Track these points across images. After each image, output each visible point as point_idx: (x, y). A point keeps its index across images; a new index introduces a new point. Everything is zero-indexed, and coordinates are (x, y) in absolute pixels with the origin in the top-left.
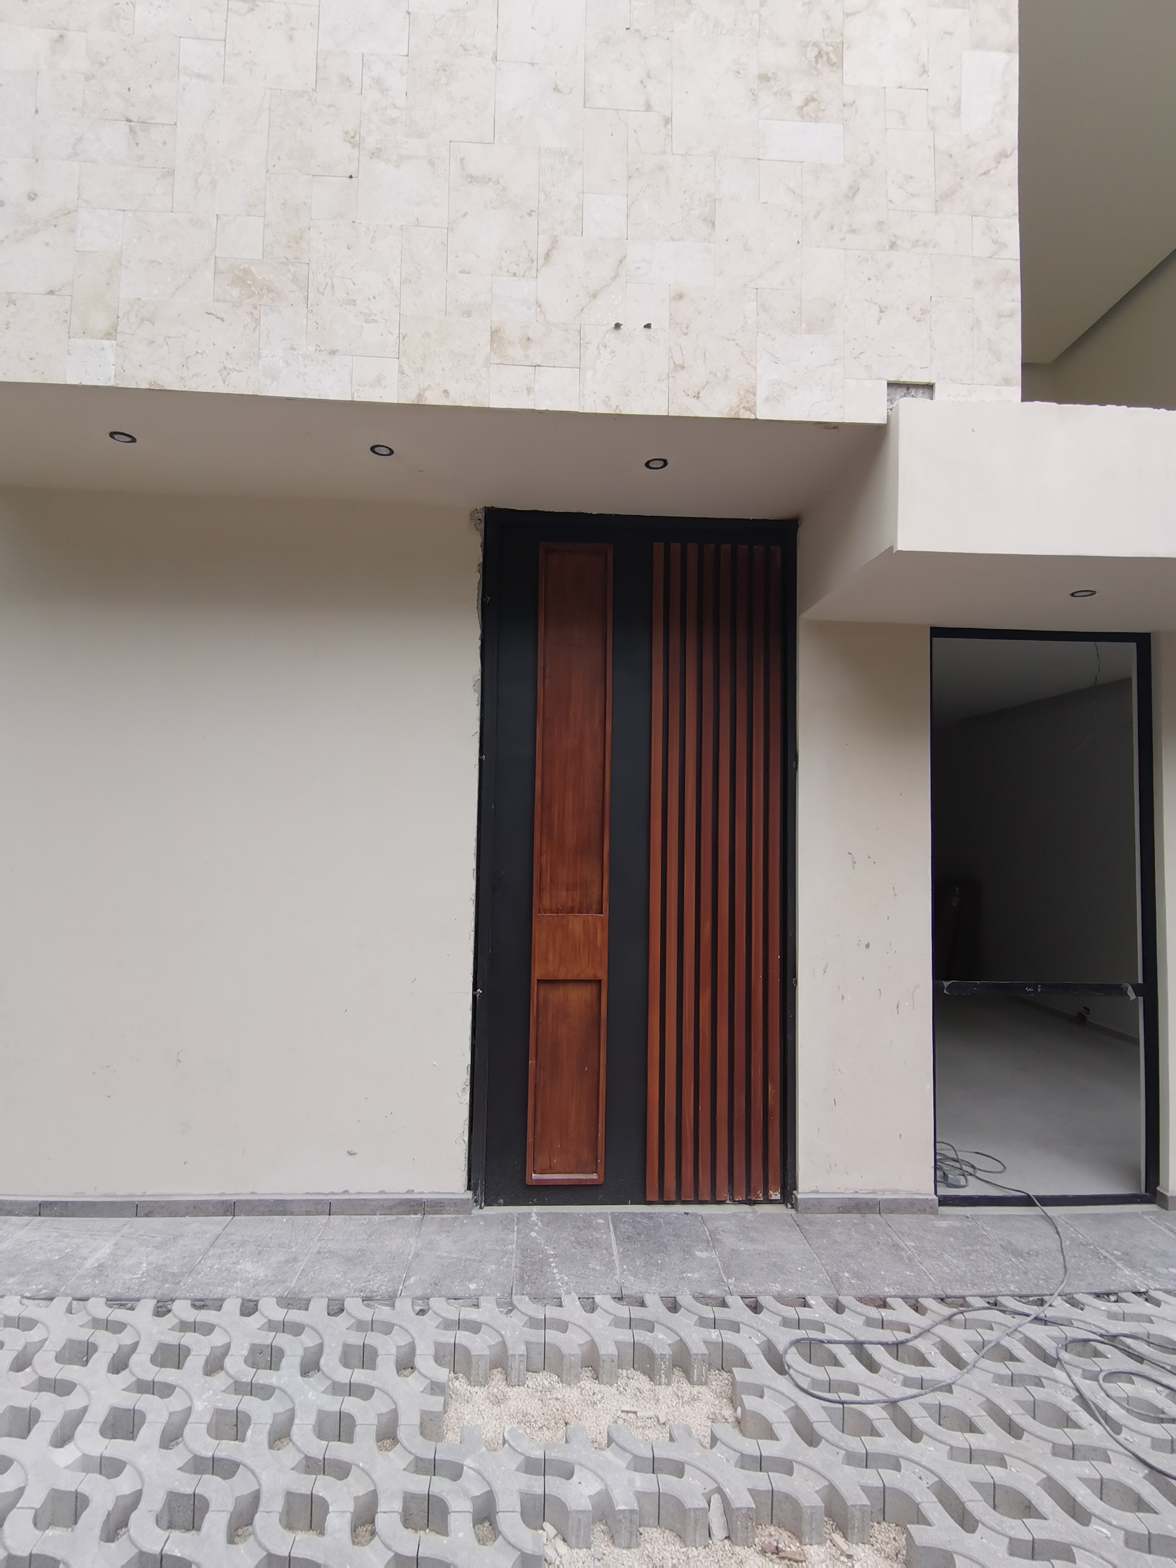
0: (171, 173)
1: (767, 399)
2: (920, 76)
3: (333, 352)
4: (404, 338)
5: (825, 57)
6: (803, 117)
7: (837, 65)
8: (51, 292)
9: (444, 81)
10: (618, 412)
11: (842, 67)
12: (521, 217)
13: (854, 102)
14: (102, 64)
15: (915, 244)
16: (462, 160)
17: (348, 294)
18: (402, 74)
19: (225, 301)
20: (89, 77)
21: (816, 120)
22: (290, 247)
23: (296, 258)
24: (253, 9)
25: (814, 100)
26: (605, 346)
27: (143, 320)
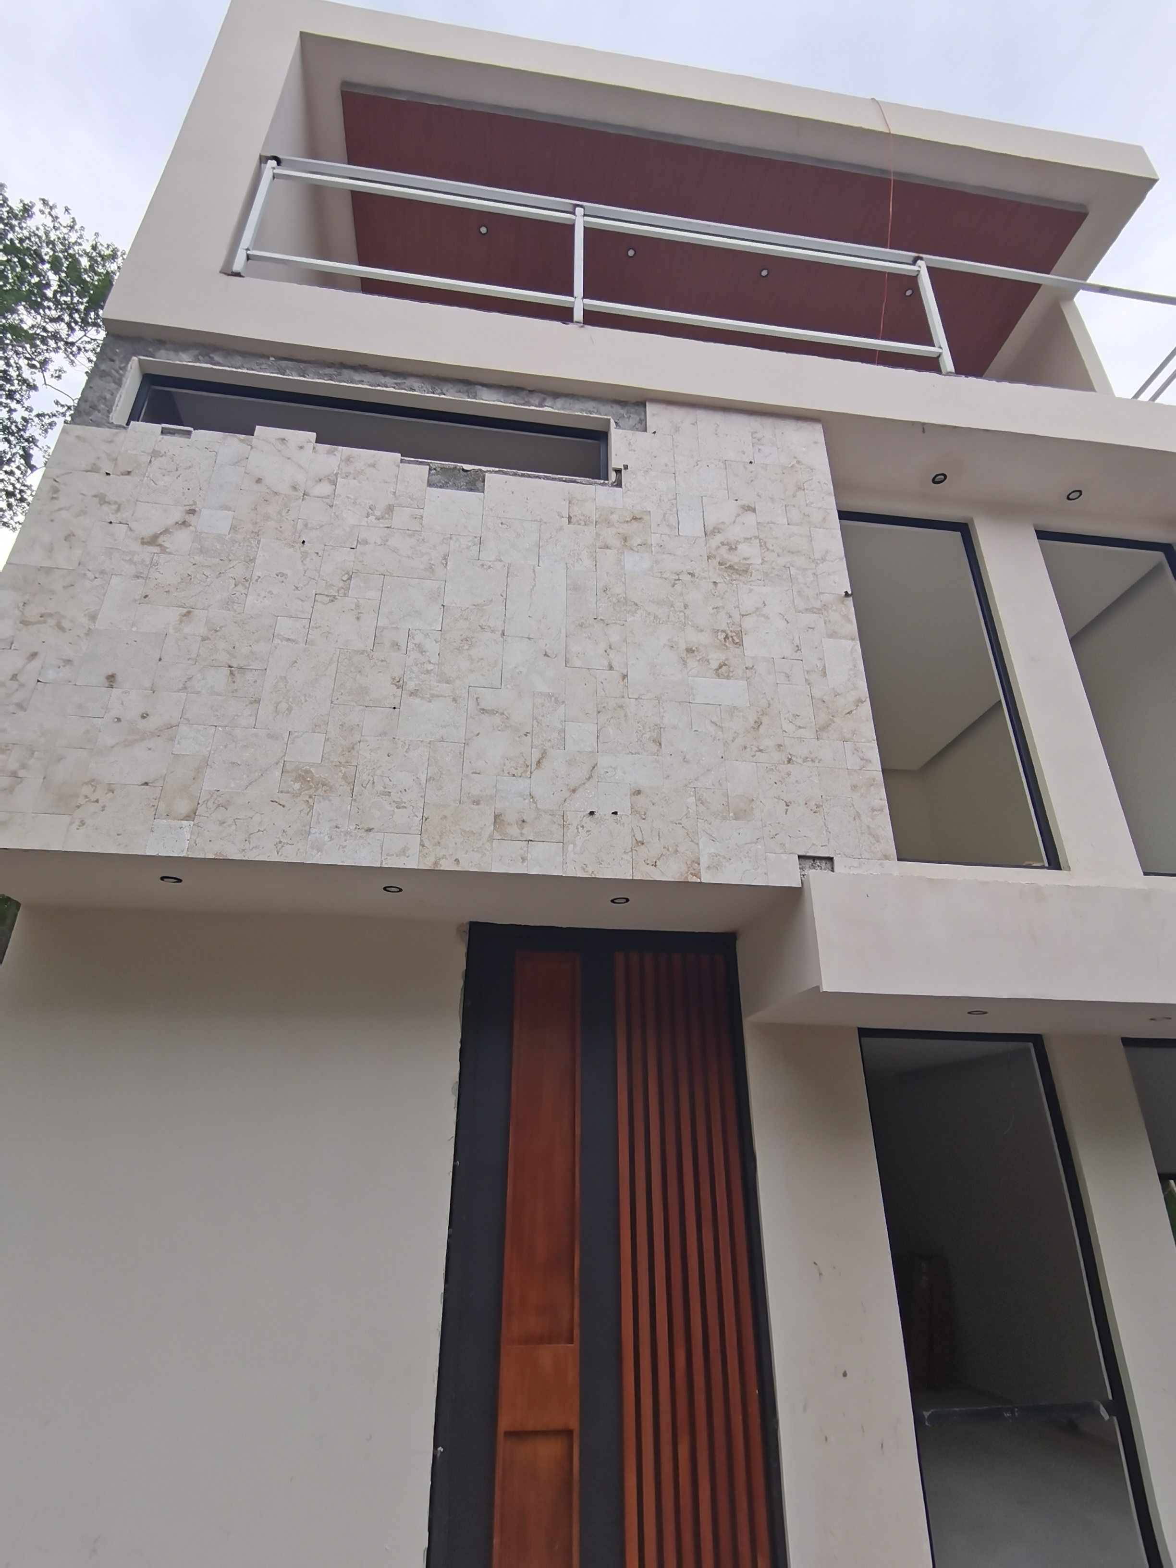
0: (258, 701)
1: (709, 867)
2: (796, 652)
3: (369, 830)
4: (426, 819)
5: (730, 639)
6: (718, 676)
7: (740, 644)
8: (146, 784)
9: (466, 647)
10: (593, 876)
11: (743, 645)
12: (519, 737)
13: (753, 666)
14: (217, 631)
15: (805, 760)
16: (477, 699)
17: (385, 788)
18: (437, 642)
19: (288, 792)
20: (204, 639)
21: (728, 678)
22: (343, 755)
23: (347, 762)
24: (332, 601)
25: (725, 665)
26: (583, 827)
27: (219, 806)
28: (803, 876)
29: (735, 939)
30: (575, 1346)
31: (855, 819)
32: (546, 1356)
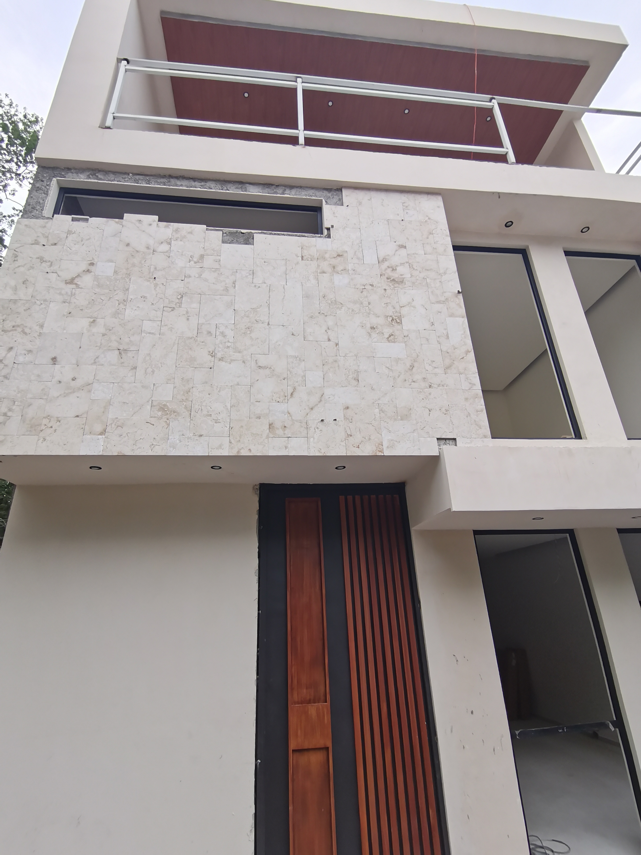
0: (135, 368)
1: (388, 447)
2: (431, 326)
3: (201, 436)
4: (232, 428)
5: (395, 320)
6: (389, 341)
7: (400, 323)
8: (77, 416)
9: (249, 332)
10: (325, 455)
11: (402, 324)
12: (281, 380)
13: (408, 335)
14: (110, 330)
15: (439, 385)
16: (256, 360)
17: (208, 412)
18: (232, 330)
19: (155, 417)
20: (104, 335)
21: (394, 342)
22: (184, 395)
23: (186, 399)
24: (173, 310)
25: (392, 335)
26: (318, 428)
27: (118, 426)
28: (440, 449)
29: (405, 486)
30: (328, 703)
31: (467, 417)
32: (312, 710)
